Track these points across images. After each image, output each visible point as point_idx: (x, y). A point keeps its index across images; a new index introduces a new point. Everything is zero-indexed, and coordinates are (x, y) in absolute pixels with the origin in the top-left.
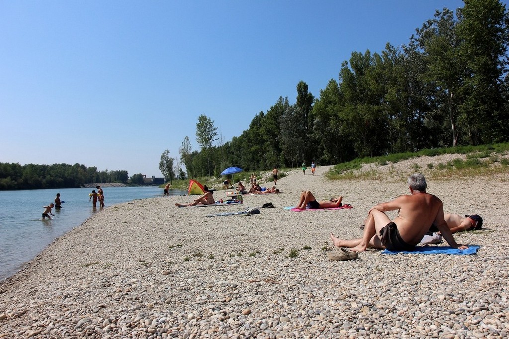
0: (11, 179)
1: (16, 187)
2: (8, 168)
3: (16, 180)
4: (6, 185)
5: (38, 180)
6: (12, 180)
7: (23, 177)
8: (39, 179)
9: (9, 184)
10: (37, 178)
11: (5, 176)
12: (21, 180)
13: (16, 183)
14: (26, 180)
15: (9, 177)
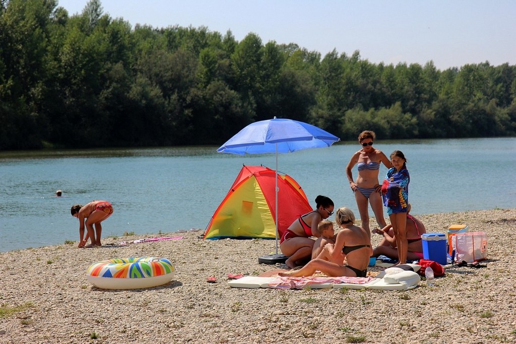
0: (400, 109)
1: (416, 132)
2: (398, 79)
3: (414, 112)
4: (386, 126)
5: (484, 111)
6: (404, 112)
7: (436, 105)
8: (488, 108)
9: (394, 123)
10: (481, 104)
11: (388, 103)
12: (429, 113)
13: (414, 120)
14: (444, 114)
15: (398, 104)
